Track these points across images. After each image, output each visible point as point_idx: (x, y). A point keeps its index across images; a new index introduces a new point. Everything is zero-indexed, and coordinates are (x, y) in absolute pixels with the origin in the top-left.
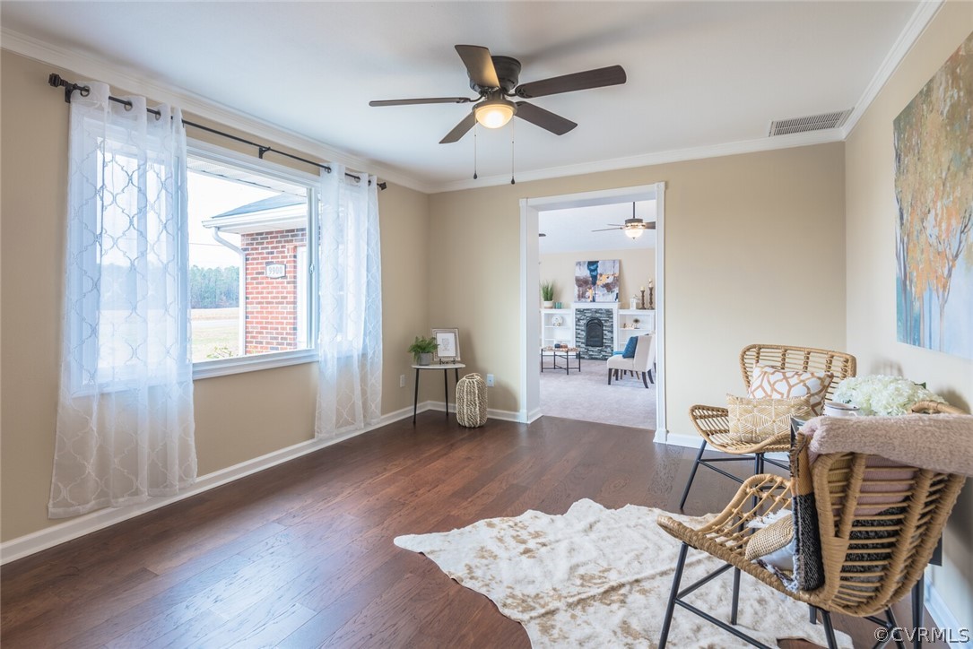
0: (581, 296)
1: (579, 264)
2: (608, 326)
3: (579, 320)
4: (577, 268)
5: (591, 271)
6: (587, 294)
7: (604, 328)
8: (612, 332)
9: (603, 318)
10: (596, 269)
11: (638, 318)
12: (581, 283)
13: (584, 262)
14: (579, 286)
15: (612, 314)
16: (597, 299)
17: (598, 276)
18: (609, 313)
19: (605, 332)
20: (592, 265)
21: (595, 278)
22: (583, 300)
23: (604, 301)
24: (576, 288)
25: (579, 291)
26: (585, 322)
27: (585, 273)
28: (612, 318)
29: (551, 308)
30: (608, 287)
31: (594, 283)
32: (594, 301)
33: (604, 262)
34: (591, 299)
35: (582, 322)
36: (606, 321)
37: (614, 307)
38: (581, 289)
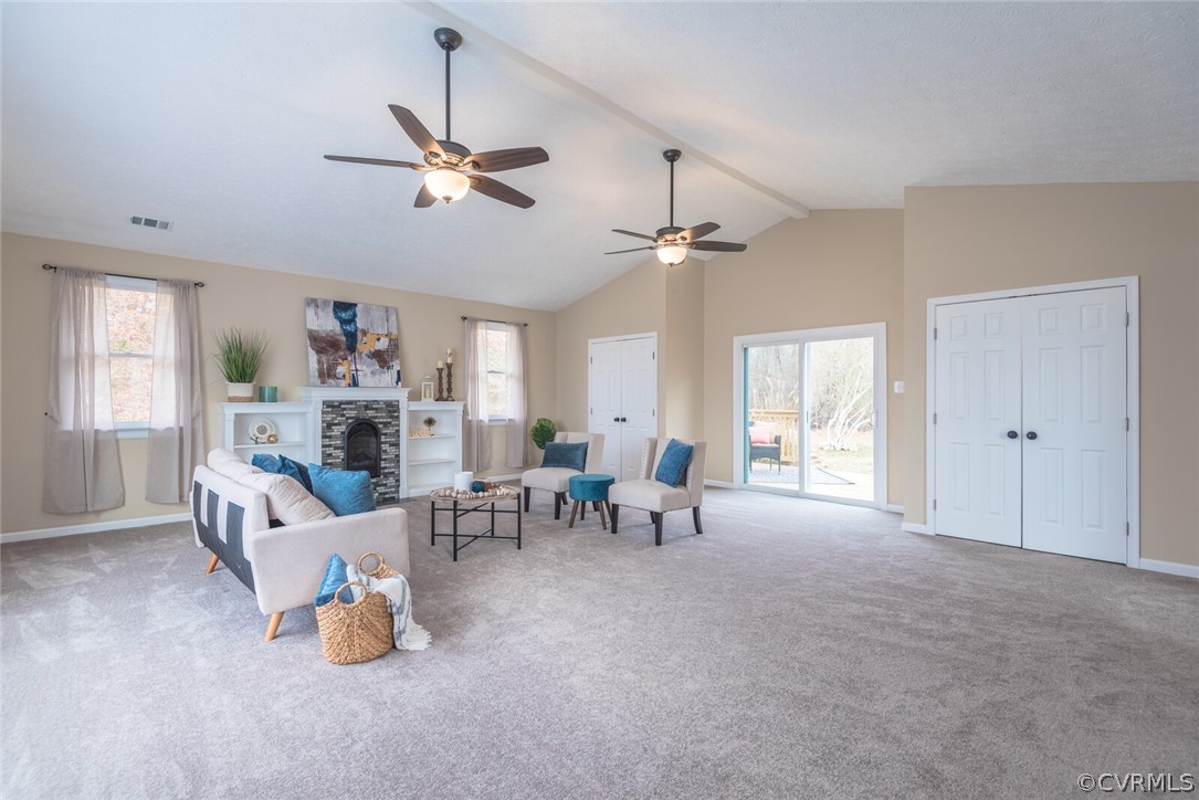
0: (326, 375)
1: (313, 302)
2: (391, 435)
3: (329, 426)
4: (310, 312)
5: (343, 322)
6: (341, 370)
7: (383, 439)
8: (397, 445)
9: (381, 418)
10: (352, 320)
11: (434, 416)
12: (322, 344)
13: (326, 302)
14: (318, 352)
15: (398, 410)
16: (361, 380)
17: (359, 334)
18: (392, 408)
19: (384, 447)
20: (343, 309)
21: (352, 337)
22: (331, 381)
23: (375, 387)
24: (313, 357)
25: (319, 362)
26: (343, 428)
27: (328, 324)
28: (398, 417)
29: (251, 400)
30: (382, 359)
31: (352, 348)
32: (355, 384)
33: (368, 309)
34: (348, 380)
35: (337, 431)
36: (386, 425)
37: (400, 395)
38: (324, 358)
